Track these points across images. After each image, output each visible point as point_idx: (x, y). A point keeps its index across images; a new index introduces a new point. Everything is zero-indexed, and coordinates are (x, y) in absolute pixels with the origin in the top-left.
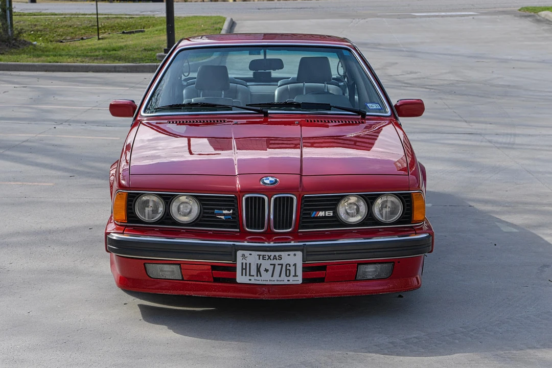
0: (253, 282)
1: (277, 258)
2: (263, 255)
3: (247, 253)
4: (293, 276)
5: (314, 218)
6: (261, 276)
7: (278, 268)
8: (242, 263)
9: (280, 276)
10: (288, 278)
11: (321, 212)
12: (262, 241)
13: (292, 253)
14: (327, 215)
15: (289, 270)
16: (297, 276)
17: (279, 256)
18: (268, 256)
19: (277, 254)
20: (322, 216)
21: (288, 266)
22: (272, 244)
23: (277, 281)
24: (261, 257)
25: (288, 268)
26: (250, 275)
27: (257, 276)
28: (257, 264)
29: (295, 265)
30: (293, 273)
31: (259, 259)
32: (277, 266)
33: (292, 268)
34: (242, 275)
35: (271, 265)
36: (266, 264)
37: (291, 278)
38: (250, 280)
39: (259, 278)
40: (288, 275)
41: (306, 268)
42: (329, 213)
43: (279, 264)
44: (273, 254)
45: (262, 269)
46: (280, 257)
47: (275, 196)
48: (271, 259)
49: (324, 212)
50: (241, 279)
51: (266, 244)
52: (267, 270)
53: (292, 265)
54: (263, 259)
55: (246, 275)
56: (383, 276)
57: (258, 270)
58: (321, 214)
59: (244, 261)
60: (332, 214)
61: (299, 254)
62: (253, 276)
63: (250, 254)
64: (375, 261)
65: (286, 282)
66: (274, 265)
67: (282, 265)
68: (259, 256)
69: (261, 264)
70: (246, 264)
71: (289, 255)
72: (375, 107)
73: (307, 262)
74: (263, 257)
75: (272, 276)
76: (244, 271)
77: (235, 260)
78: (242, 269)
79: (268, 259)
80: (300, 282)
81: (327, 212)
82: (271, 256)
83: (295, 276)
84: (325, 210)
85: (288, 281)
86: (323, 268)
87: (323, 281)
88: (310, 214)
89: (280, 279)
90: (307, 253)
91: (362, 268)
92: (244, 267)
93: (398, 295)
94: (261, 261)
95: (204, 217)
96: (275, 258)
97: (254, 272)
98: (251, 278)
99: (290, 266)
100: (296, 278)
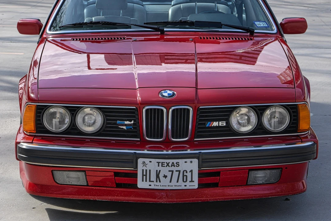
0: (153, 187)
1: (175, 165)
2: (162, 163)
3: (147, 160)
4: (190, 182)
5: (209, 127)
6: (160, 182)
7: (176, 174)
8: (143, 170)
9: (177, 182)
10: (185, 184)
11: (215, 123)
12: (161, 150)
13: (188, 160)
14: (220, 125)
15: (186, 176)
16: (194, 181)
17: (176, 163)
18: (166, 163)
19: (175, 161)
20: (216, 126)
21: (185, 172)
22: (170, 152)
23: (175, 186)
24: (160, 164)
25: (185, 174)
26: (150, 181)
27: (157, 181)
28: (157, 171)
29: (191, 171)
30: (189, 179)
31: (159, 166)
32: (174, 172)
33: (189, 175)
34: (143, 181)
35: (169, 171)
36: (165, 171)
37: (188, 183)
38: (150, 185)
39: (158, 183)
40: (185, 180)
41: (201, 174)
42: (223, 124)
43: (176, 171)
44: (171, 161)
45: (161, 176)
46: (178, 164)
47: (173, 108)
48: (169, 166)
49: (217, 122)
50: (141, 184)
51: (165, 152)
52: (165, 177)
53: (188, 172)
54: (162, 166)
55: (146, 181)
56: (272, 181)
57: (158, 176)
58: (215, 124)
59: (145, 168)
60: (225, 124)
61: (196, 161)
62: (153, 181)
63: (150, 162)
64: (265, 168)
65: (183, 187)
66: (172, 171)
67: (179, 171)
68: (159, 163)
69: (160, 171)
70: (146, 170)
71: (186, 162)
72: (262, 25)
73: (202, 169)
74: (162, 164)
75: (170, 182)
76: (144, 177)
77: (137, 167)
78: (143, 175)
79: (166, 166)
80: (196, 187)
81: (220, 122)
82: (169, 163)
83: (192, 181)
84: (219, 120)
85: (185, 186)
86: (217, 173)
87: (217, 186)
88: (204, 124)
89: (178, 184)
90: (203, 160)
91: (253, 174)
92: (145, 174)
93: (285, 198)
94: (160, 168)
95: (107, 127)
96: (173, 165)
97: (153, 178)
98: (151, 183)
99: (187, 172)
100: (192, 184)
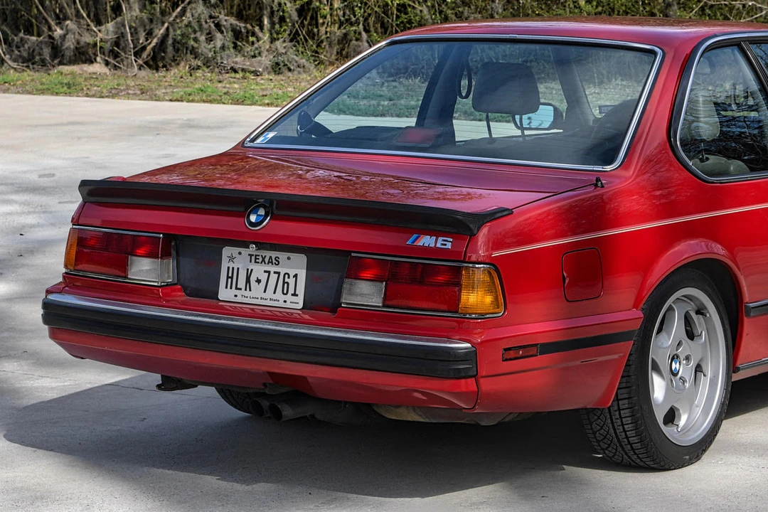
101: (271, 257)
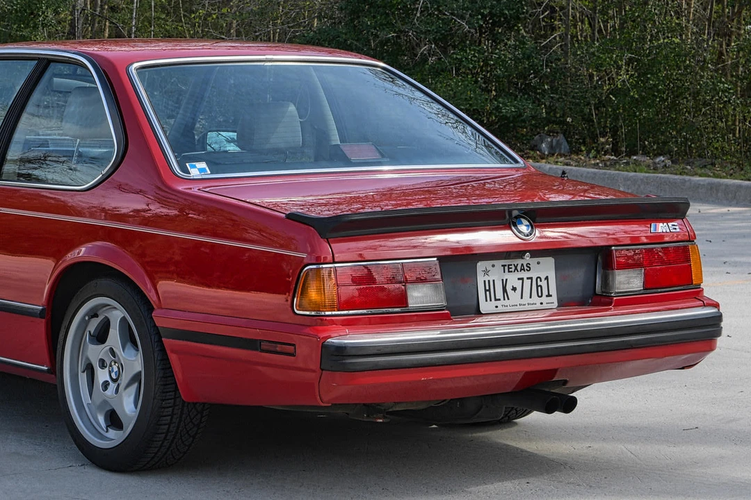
101: (522, 265)
